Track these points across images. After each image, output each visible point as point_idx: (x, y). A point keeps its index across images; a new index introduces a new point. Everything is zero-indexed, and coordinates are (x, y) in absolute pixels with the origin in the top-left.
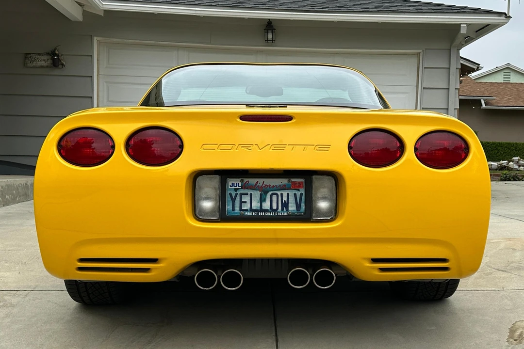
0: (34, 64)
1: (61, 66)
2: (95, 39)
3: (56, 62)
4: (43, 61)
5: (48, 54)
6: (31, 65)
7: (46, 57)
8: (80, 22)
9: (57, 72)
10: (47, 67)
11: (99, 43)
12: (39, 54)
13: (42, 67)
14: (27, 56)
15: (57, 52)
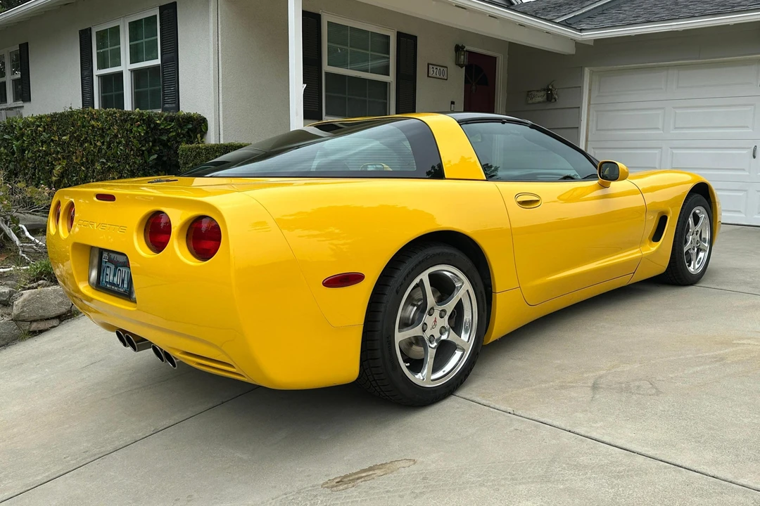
0: (534, 100)
1: (553, 100)
2: (587, 71)
3: (550, 98)
4: (540, 97)
5: (544, 90)
6: (530, 102)
7: (543, 93)
8: (573, 55)
9: (551, 106)
10: (543, 102)
11: (592, 73)
12: (538, 91)
13: (539, 102)
14: (529, 94)
15: (550, 87)
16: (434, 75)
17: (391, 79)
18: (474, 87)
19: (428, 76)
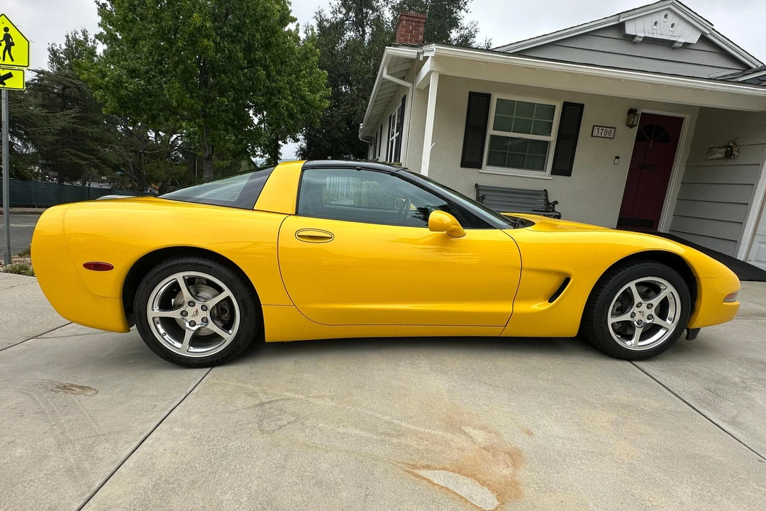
0: (713, 157)
1: (733, 157)
3: (729, 155)
4: (720, 154)
5: (724, 147)
6: (710, 158)
7: (723, 150)
9: (730, 162)
10: (722, 158)
12: (719, 148)
13: (718, 159)
14: (710, 150)
15: (731, 144)
16: (599, 135)
17: (552, 138)
18: (651, 145)
19: (592, 136)
